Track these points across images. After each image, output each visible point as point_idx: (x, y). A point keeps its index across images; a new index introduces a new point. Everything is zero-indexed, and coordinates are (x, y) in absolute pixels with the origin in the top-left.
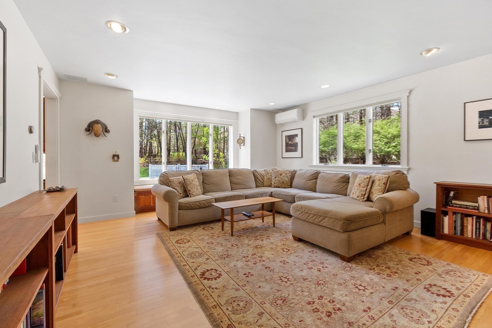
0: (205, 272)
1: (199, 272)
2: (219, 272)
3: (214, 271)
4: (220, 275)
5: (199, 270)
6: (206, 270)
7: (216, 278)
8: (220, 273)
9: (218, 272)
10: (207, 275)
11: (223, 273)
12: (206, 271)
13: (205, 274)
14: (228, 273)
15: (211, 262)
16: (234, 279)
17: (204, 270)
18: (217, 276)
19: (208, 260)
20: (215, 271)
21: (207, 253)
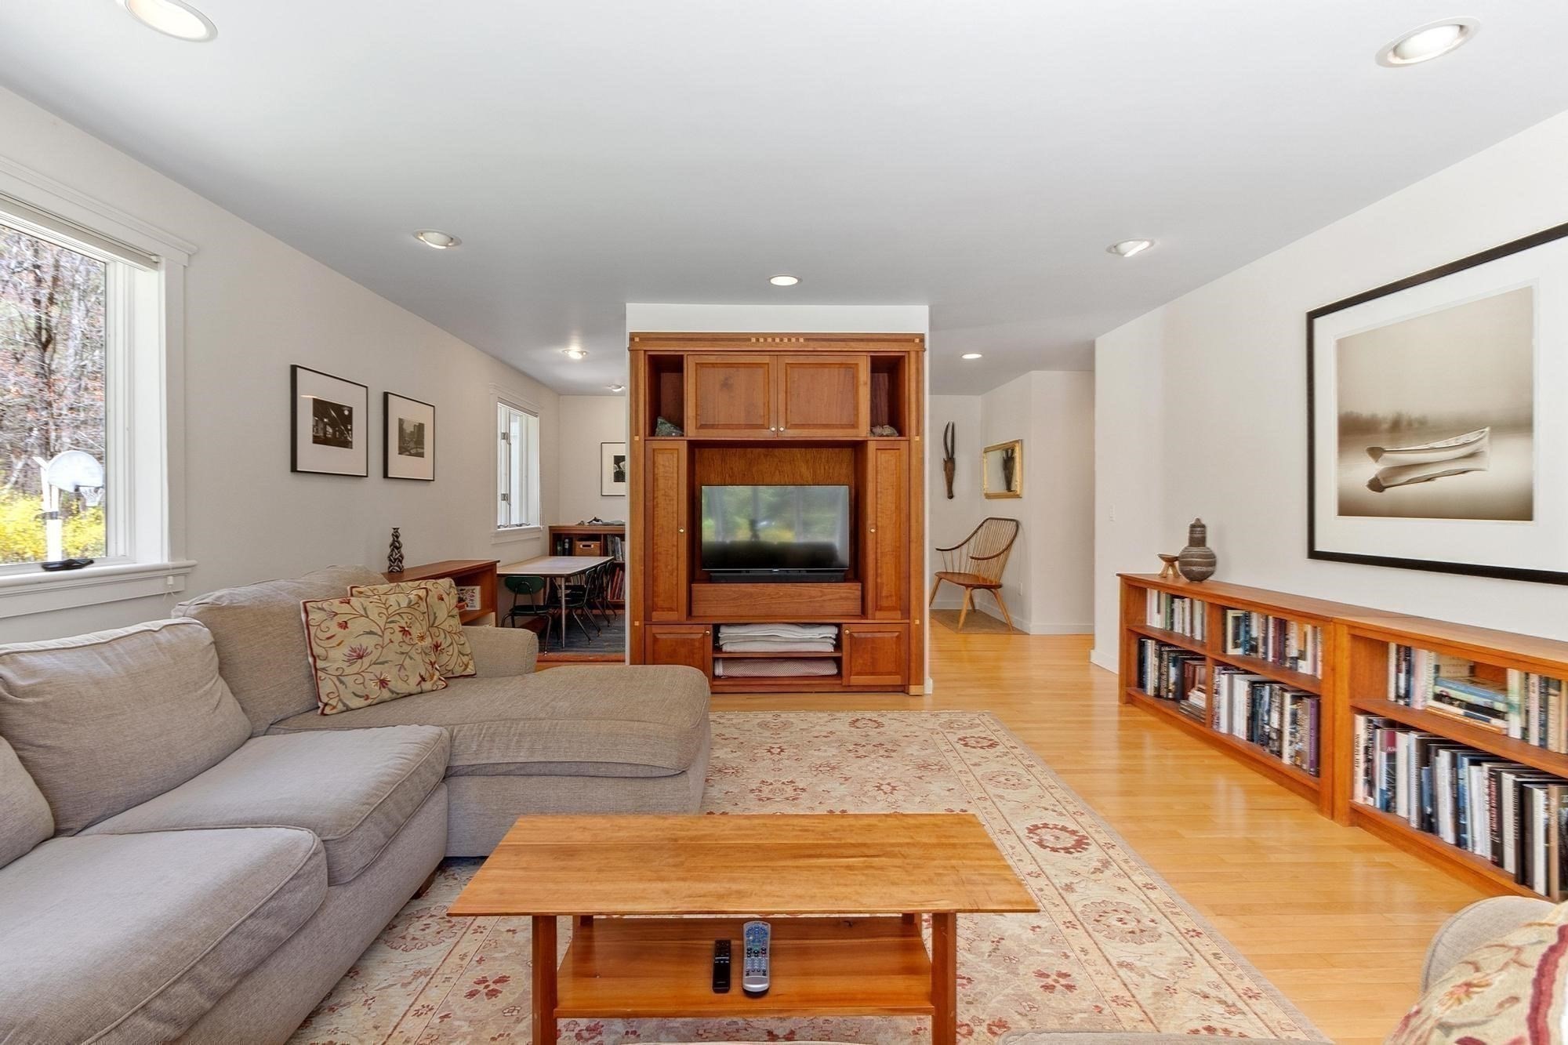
0: (1074, 847)
1: (1093, 854)
2: (1032, 838)
3: (1048, 845)
4: (1030, 831)
5: (1095, 859)
6: (1071, 853)
7: (1043, 827)
8: (1031, 835)
9: (1036, 839)
10: (1069, 841)
11: (1023, 833)
12: (1072, 850)
13: (1074, 843)
14: (1009, 829)
15: (1053, 872)
16: (996, 814)
17: (1076, 855)
18: (1039, 830)
19: (1066, 885)
20: (1045, 843)
21: (1070, 917)
